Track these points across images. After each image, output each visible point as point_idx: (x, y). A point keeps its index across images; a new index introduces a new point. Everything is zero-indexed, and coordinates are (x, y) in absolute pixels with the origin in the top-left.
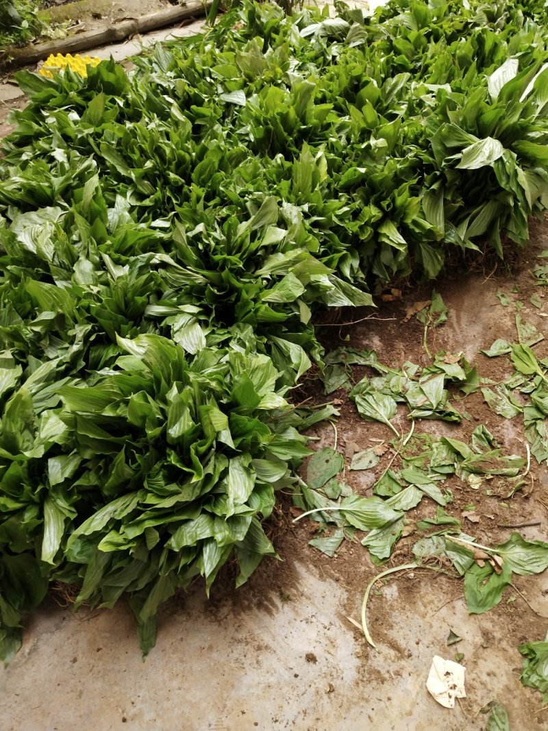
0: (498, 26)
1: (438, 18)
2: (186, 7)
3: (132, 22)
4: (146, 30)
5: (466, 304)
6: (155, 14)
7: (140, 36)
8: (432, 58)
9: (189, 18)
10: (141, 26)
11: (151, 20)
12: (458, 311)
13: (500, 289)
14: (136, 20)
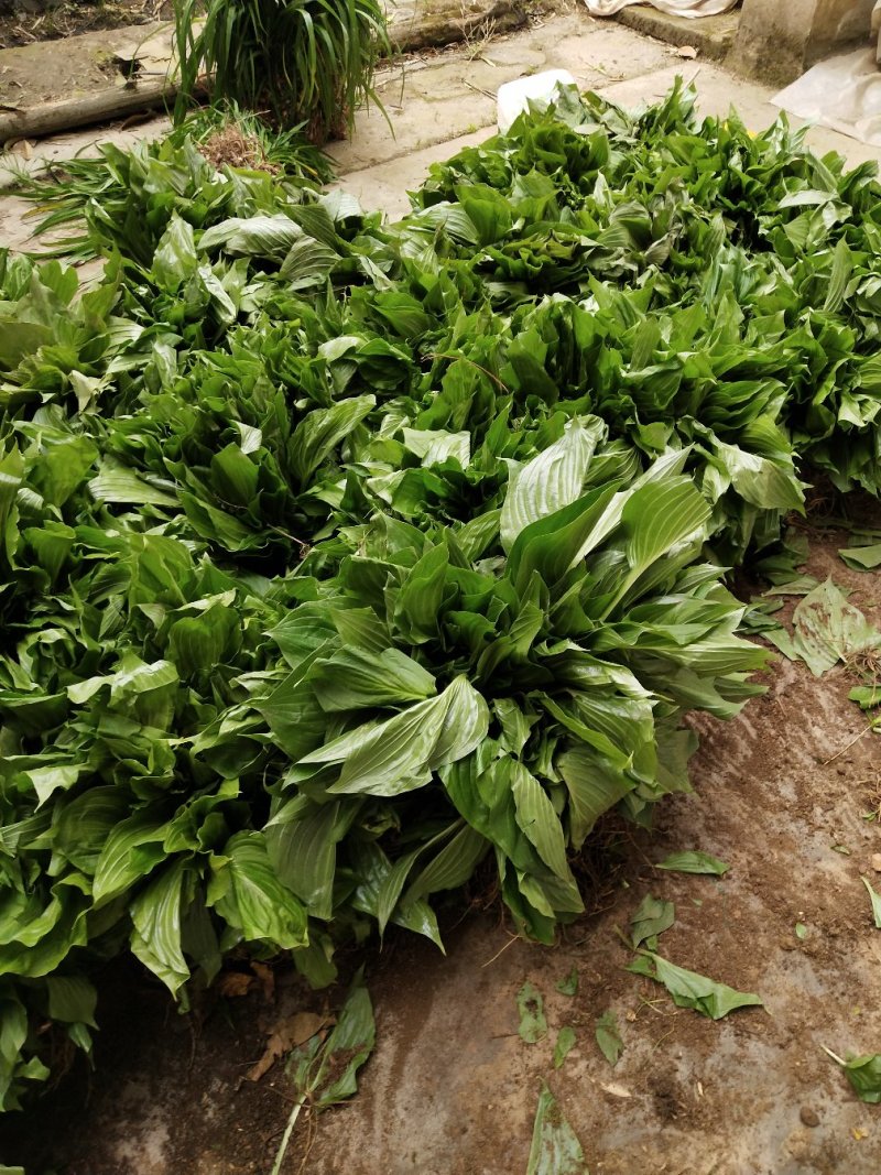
0: (651, 259)
1: (529, 220)
2: (136, 91)
3: (13, 116)
4: (45, 132)
5: (432, 1022)
6: (66, 102)
7: (28, 145)
8: (460, 344)
9: (145, 112)
10: (31, 126)
11: (54, 114)
12: (404, 1047)
13: (533, 976)
14: (21, 114)
